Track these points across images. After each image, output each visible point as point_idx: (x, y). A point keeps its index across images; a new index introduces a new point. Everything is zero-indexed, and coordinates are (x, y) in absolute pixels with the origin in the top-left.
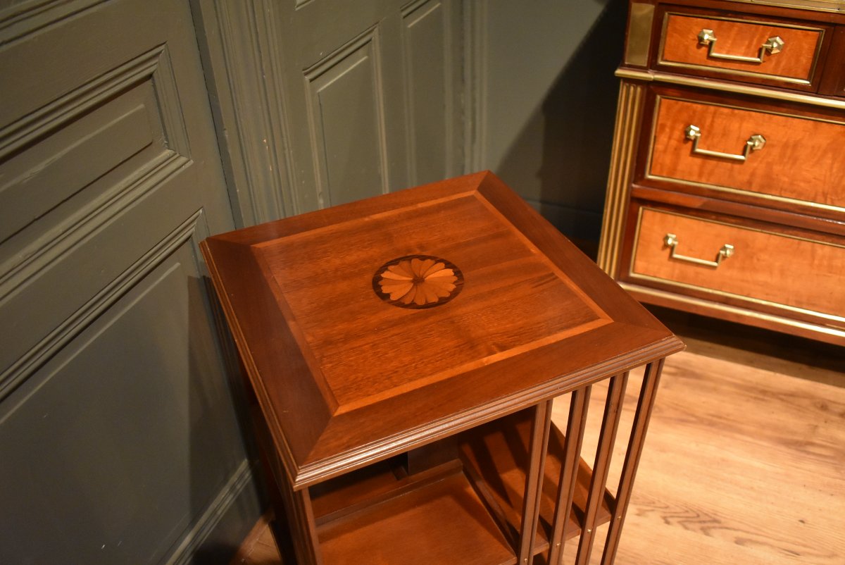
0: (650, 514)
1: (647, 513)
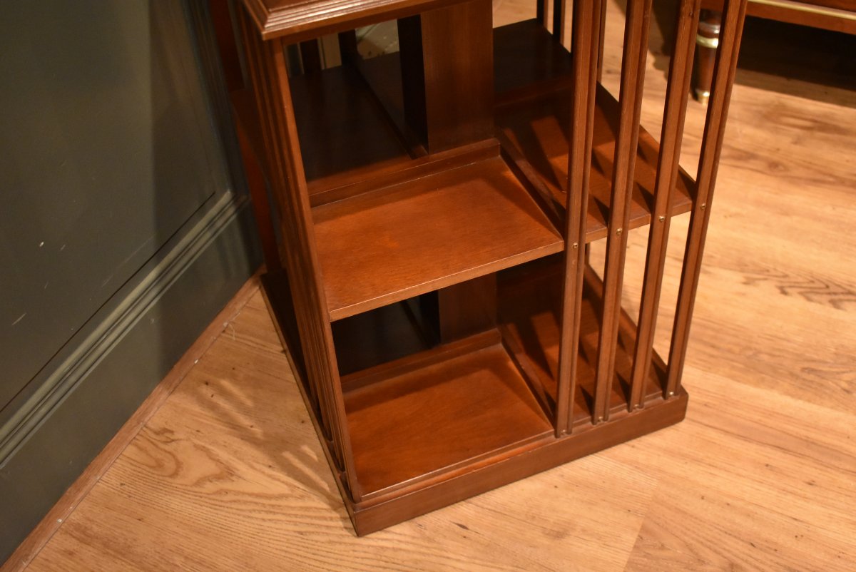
0: (762, 283)
1: (757, 282)
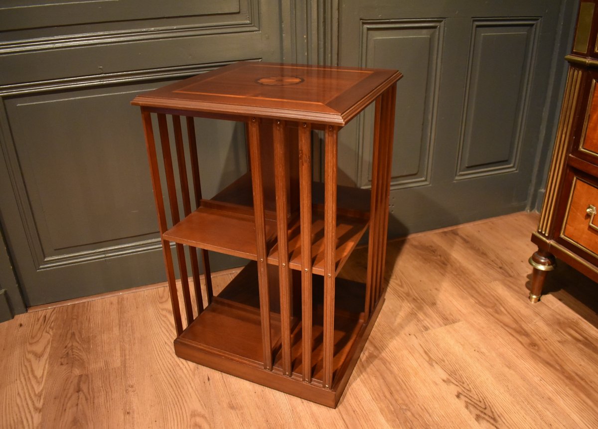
0: (452, 386)
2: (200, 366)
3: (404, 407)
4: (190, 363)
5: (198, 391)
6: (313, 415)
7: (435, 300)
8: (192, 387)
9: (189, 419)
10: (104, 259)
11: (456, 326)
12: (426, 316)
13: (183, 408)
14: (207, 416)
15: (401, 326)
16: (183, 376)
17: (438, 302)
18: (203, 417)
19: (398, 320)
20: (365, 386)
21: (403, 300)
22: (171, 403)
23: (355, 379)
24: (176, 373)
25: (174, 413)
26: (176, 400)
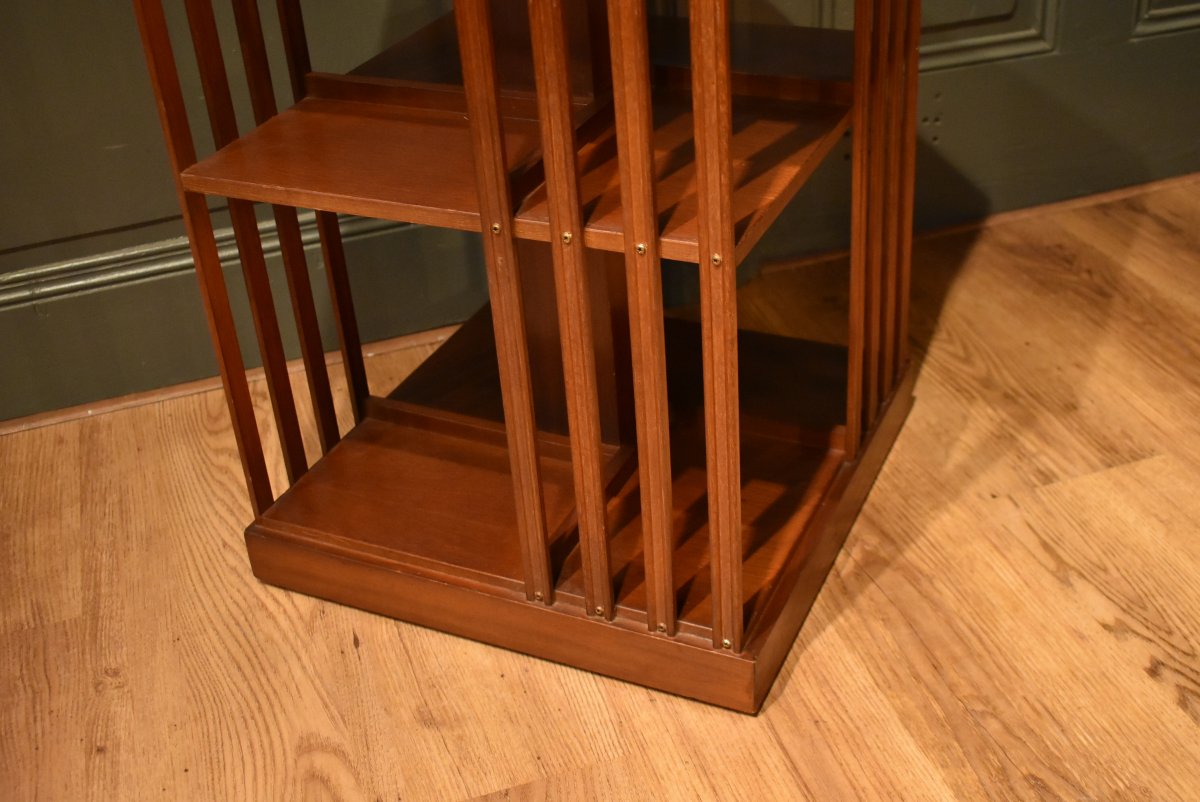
0: (1134, 641)
1: (1129, 635)
2: (330, 607)
3: (979, 707)
4: (299, 598)
5: (320, 678)
6: (685, 737)
7: (1073, 396)
8: (304, 668)
9: (290, 761)
10: (28, 304)
11: (1143, 467)
12: (1048, 443)
13: (273, 728)
14: (348, 748)
15: (967, 473)
16: (277, 636)
17: (1085, 402)
18: (338, 752)
19: (958, 456)
20: (853, 648)
21: (971, 399)
22: (237, 714)
23: (819, 628)
24: (256, 628)
25: (245, 744)
26: (253, 705)
